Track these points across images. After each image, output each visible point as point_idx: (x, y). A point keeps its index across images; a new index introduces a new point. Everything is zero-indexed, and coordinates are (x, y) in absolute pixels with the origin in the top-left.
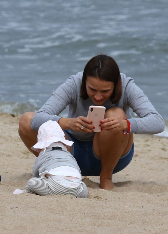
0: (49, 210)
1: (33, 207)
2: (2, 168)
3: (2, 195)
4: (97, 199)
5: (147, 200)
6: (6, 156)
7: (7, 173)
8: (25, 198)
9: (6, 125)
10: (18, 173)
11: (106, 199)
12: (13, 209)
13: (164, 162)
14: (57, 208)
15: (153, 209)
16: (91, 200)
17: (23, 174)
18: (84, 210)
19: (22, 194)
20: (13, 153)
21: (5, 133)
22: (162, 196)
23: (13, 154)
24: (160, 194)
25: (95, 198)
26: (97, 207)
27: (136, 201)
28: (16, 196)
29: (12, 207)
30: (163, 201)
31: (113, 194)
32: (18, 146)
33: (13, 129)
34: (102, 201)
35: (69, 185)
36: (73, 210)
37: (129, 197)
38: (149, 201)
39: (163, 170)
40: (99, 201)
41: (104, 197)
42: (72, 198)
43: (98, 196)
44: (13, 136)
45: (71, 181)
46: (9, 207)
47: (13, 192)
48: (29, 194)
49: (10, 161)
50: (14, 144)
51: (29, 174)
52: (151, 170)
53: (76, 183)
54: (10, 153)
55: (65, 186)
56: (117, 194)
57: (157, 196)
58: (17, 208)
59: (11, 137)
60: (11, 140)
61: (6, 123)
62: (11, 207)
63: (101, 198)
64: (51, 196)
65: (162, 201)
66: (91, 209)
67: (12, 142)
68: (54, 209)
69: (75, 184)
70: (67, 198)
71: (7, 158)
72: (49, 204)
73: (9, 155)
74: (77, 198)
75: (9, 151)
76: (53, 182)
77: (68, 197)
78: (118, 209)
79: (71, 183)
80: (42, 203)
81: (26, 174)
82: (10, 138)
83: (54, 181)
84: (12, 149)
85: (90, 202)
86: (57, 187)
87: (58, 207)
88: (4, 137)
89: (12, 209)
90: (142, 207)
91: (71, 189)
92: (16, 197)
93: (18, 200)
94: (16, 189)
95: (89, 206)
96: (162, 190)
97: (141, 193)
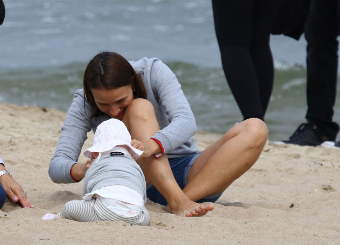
0: (93, 243)
1: (70, 239)
2: (27, 183)
3: (27, 221)
4: (159, 227)
5: (230, 228)
6: (33, 167)
7: (35, 190)
8: (59, 226)
9: (35, 123)
10: (50, 190)
11: (173, 227)
12: (43, 241)
13: (254, 175)
14: (104, 240)
15: (238, 241)
16: (152, 228)
17: (57, 192)
18: (141, 242)
19: (55, 220)
20: (43, 162)
21: (32, 134)
22: (251, 223)
23: (44, 164)
24: (248, 220)
25: (158, 226)
26: (160, 238)
27: (215, 230)
28: (46, 222)
29: (41, 239)
30: (253, 230)
31: (182, 220)
32: (51, 153)
33: (44, 129)
34: (167, 230)
35: (124, 213)
36: (126, 242)
37: (205, 224)
38: (233, 230)
39: (252, 186)
40: (163, 230)
41: (170, 224)
42: (125, 226)
43: (161, 223)
44: (43, 139)
45: (128, 208)
46: (38, 238)
47: (42, 217)
48: (64, 219)
49: (39, 173)
50: (44, 150)
51: (65, 191)
52: (236, 187)
53: (134, 211)
54: (39, 163)
55: (119, 213)
56: (189, 220)
57: (245, 223)
58: (48, 239)
59: (41, 141)
60: (41, 144)
61: (34, 121)
62: (39, 237)
63: (166, 226)
64: (96, 222)
65: (251, 229)
66: (151, 241)
67: (41, 147)
68: (100, 241)
69: (133, 213)
70: (118, 226)
71: (35, 169)
72: (92, 234)
73: (38, 165)
74: (132, 225)
75: (38, 160)
76: (102, 207)
77: (120, 224)
78: (189, 242)
79: (128, 210)
80: (83, 232)
81: (61, 191)
82: (39, 142)
83: (103, 205)
84: (41, 157)
85: (150, 231)
86: (107, 215)
87: (106, 238)
88: (31, 141)
89: (40, 241)
90: (222, 238)
91: (127, 218)
92: (47, 224)
93: (50, 228)
94: (47, 213)
95: (149, 236)
96: (251, 215)
97: (221, 219)
